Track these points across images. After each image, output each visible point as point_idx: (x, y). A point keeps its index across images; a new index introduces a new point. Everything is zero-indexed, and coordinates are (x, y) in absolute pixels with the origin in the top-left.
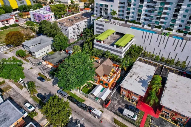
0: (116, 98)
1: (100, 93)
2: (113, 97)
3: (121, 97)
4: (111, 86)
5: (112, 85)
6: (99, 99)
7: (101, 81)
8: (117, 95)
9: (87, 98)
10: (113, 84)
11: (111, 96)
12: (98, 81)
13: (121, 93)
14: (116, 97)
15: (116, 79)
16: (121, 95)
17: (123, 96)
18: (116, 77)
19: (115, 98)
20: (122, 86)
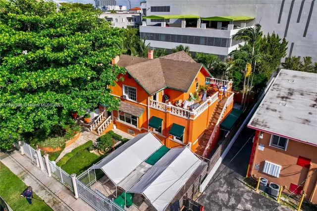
0: (233, 201)
1: (142, 171)
2: (215, 192)
3: (256, 196)
4: (200, 142)
5: (203, 140)
6: (138, 205)
7: (153, 118)
8: (231, 185)
9: (70, 197)
10: (206, 133)
11: (203, 187)
12: (141, 120)
13: (254, 173)
14: (230, 193)
15: (217, 113)
16: (253, 182)
17: (267, 190)
18: (219, 107)
19: (223, 196)
20: (258, 127)
